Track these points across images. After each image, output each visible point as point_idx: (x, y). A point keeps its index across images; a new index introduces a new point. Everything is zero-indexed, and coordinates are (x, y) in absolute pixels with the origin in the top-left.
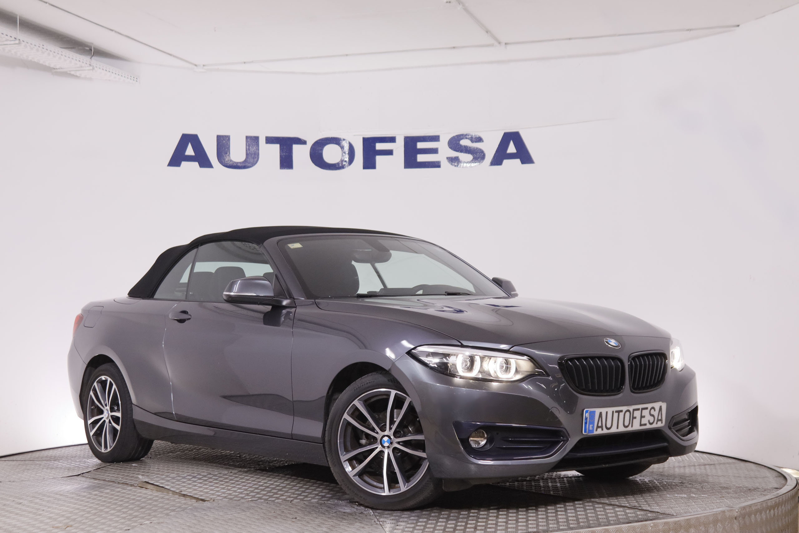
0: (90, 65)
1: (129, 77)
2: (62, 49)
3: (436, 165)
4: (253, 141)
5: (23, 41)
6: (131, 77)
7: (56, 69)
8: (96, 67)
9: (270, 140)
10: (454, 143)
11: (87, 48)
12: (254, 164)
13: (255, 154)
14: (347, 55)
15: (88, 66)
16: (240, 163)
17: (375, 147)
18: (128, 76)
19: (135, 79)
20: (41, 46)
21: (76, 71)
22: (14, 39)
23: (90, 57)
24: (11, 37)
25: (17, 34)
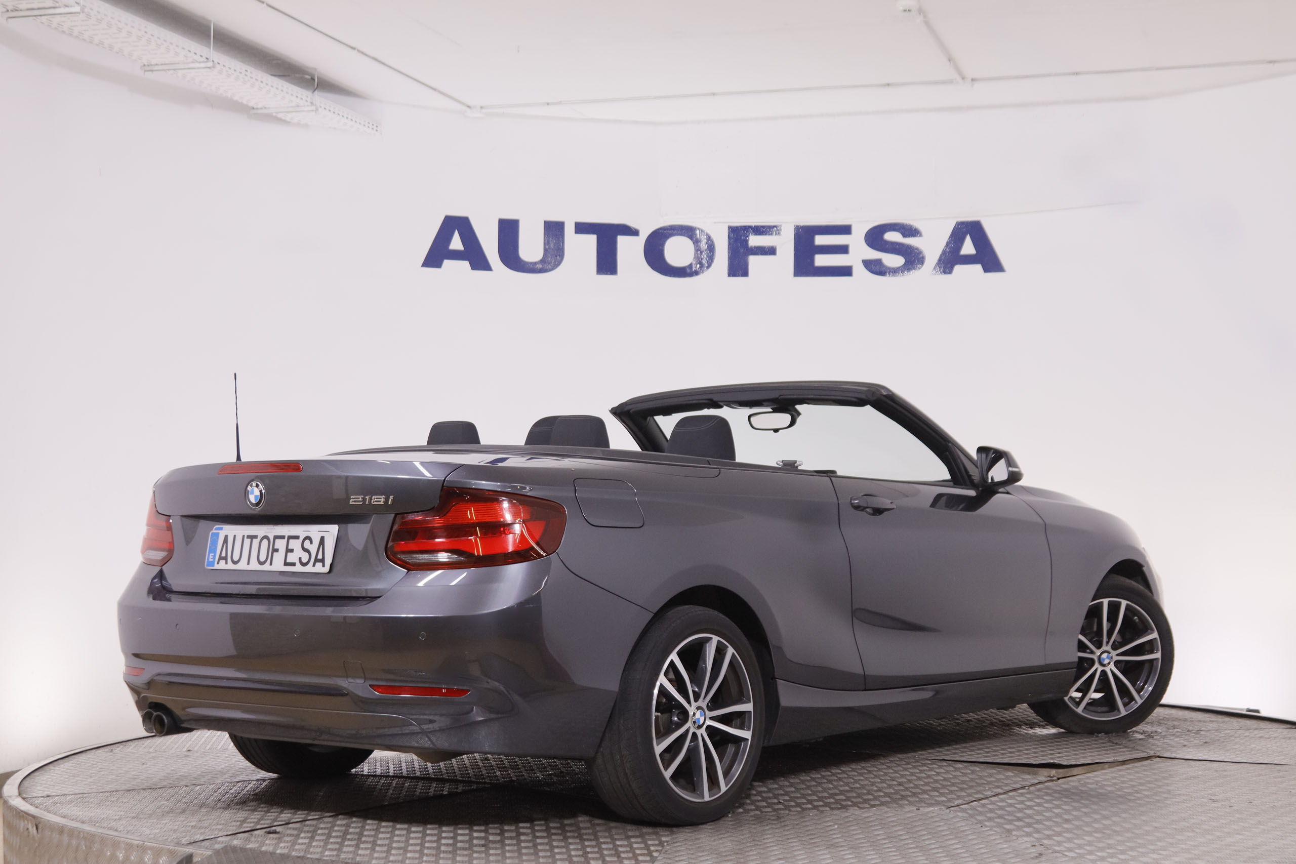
1: (367, 125)
2: (273, 77)
3: (846, 271)
4: (554, 230)
5: (218, 64)
6: (369, 123)
7: (257, 109)
8: (321, 107)
9: (582, 228)
10: (875, 238)
11: (308, 77)
12: (557, 264)
13: (558, 249)
14: (714, 94)
15: (308, 106)
16: (536, 263)
17: (747, 241)
18: (365, 121)
19: (375, 127)
20: (243, 72)
21: (287, 112)
22: (206, 60)
23: (312, 91)
24: (201, 56)
25: (210, 52)
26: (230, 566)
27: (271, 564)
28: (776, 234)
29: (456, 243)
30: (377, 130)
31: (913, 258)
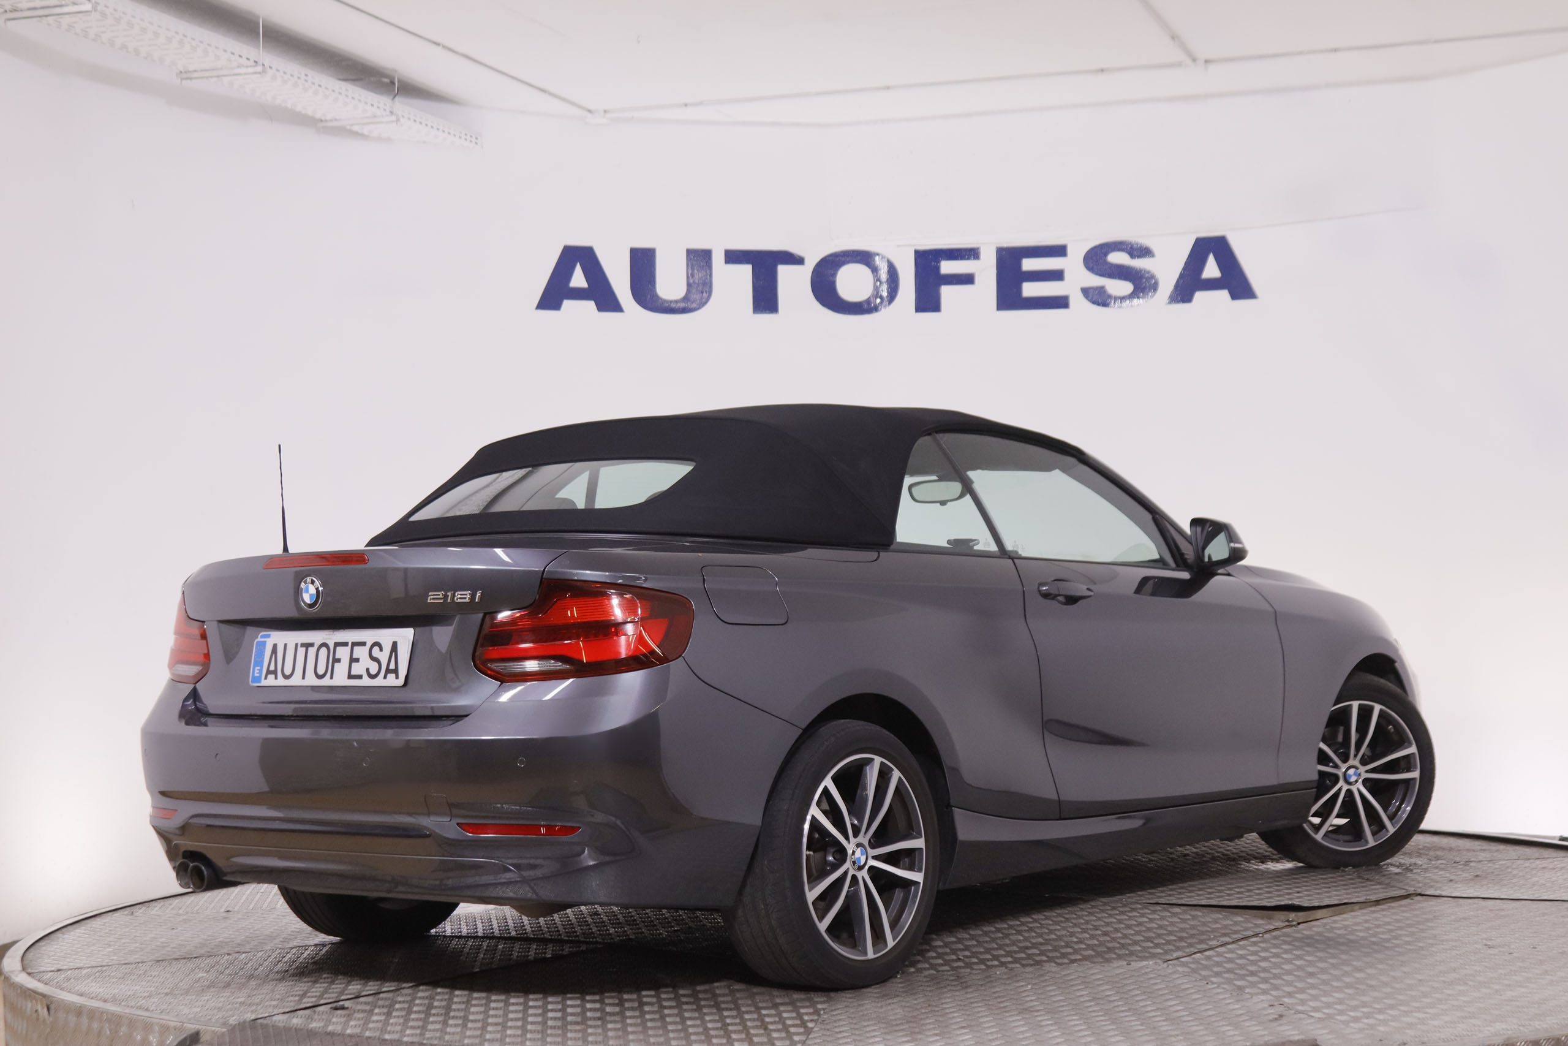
0: (392, 113)
1: (463, 136)
2: (341, 82)
3: (1060, 302)
4: (699, 259)
5: (271, 67)
6: (466, 134)
7: (326, 121)
8: (403, 116)
9: (733, 257)
10: (1096, 259)
11: (386, 80)
12: (703, 303)
13: (704, 284)
14: (888, 88)
15: (387, 115)
16: (676, 302)
17: (938, 268)
18: (461, 133)
19: (474, 139)
20: (303, 77)
21: (364, 124)
22: (254, 64)
23: (392, 97)
24: (248, 59)
25: (259, 53)
26: (281, 681)
27: (332, 677)
28: (974, 259)
29: (578, 280)
30: (476, 143)
31: (1143, 284)
